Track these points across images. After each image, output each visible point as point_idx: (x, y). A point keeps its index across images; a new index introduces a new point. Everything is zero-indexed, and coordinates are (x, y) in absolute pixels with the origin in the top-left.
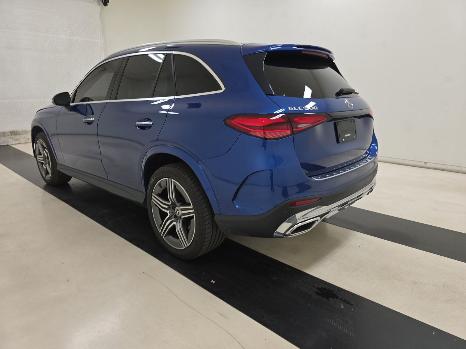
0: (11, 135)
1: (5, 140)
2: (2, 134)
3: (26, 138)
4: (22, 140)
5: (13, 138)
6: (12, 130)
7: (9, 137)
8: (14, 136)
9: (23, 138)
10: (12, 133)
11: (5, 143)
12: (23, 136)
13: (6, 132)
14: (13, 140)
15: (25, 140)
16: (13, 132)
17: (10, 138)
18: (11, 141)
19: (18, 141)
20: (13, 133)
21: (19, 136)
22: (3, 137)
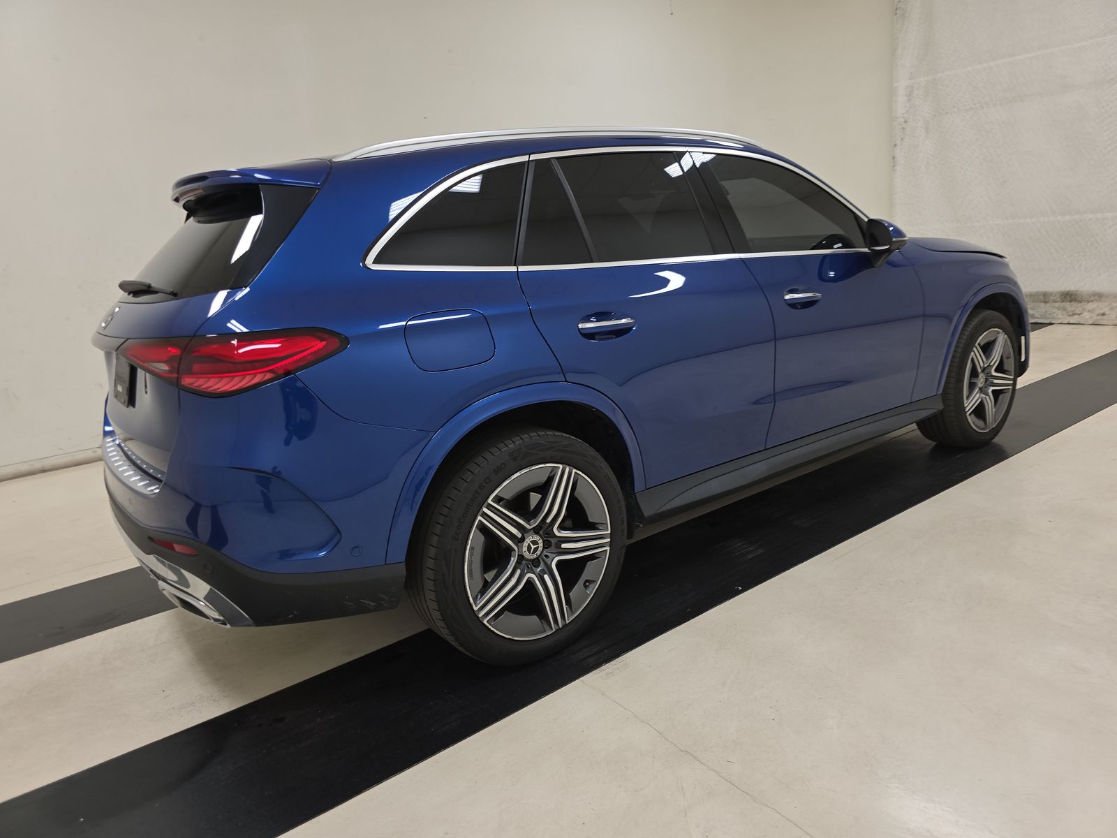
0: (1063, 301)
1: (1046, 312)
2: (1041, 297)
3: (1097, 312)
4: (1086, 315)
5: (1064, 309)
6: (1067, 289)
7: (1057, 305)
8: (1067, 305)
9: (1089, 311)
10: (1065, 298)
11: (1046, 318)
12: (1090, 306)
13: (1051, 294)
14: (1064, 312)
15: (1095, 318)
16: (1067, 294)
17: (1059, 309)
18: (1060, 316)
19: (1076, 316)
20: (1069, 297)
21: (1079, 305)
22: (1043, 305)
